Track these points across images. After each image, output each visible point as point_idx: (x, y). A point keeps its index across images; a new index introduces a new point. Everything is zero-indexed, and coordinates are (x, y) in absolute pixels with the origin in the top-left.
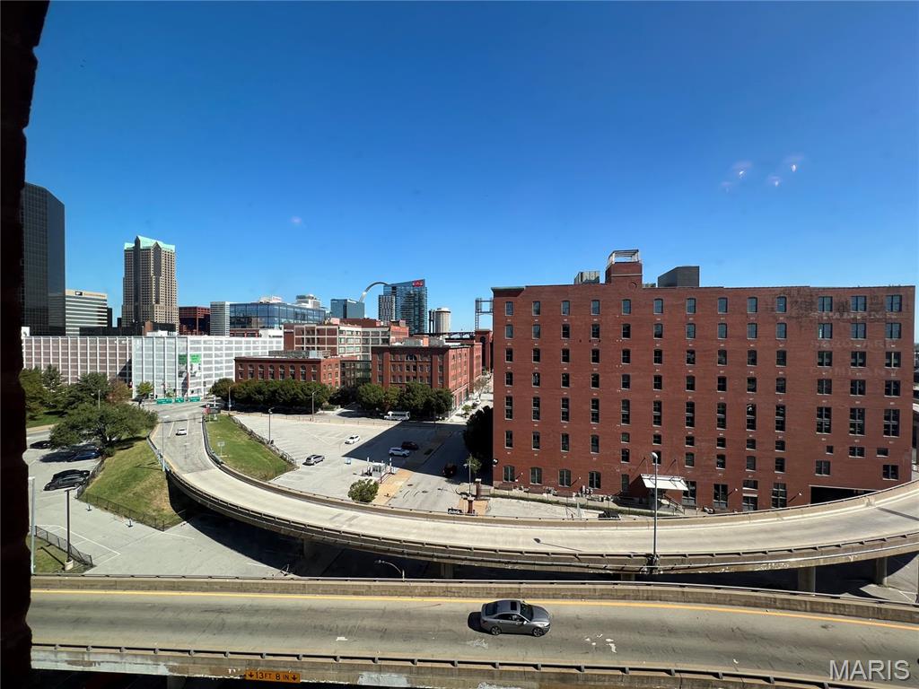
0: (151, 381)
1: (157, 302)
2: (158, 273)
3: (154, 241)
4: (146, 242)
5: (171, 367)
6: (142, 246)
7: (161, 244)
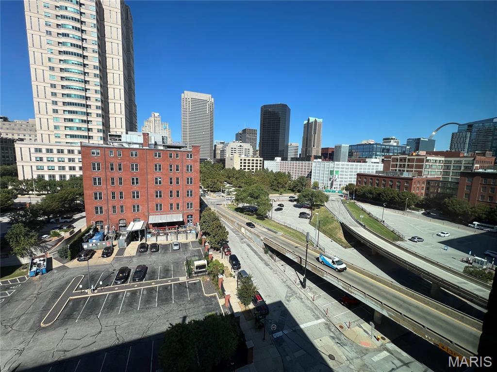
0: (318, 181)
1: (314, 146)
2: (315, 133)
3: (315, 118)
4: (312, 120)
5: (327, 176)
6: (310, 121)
7: (317, 119)
